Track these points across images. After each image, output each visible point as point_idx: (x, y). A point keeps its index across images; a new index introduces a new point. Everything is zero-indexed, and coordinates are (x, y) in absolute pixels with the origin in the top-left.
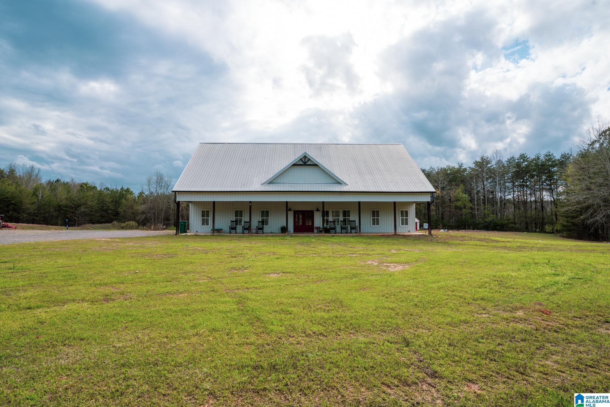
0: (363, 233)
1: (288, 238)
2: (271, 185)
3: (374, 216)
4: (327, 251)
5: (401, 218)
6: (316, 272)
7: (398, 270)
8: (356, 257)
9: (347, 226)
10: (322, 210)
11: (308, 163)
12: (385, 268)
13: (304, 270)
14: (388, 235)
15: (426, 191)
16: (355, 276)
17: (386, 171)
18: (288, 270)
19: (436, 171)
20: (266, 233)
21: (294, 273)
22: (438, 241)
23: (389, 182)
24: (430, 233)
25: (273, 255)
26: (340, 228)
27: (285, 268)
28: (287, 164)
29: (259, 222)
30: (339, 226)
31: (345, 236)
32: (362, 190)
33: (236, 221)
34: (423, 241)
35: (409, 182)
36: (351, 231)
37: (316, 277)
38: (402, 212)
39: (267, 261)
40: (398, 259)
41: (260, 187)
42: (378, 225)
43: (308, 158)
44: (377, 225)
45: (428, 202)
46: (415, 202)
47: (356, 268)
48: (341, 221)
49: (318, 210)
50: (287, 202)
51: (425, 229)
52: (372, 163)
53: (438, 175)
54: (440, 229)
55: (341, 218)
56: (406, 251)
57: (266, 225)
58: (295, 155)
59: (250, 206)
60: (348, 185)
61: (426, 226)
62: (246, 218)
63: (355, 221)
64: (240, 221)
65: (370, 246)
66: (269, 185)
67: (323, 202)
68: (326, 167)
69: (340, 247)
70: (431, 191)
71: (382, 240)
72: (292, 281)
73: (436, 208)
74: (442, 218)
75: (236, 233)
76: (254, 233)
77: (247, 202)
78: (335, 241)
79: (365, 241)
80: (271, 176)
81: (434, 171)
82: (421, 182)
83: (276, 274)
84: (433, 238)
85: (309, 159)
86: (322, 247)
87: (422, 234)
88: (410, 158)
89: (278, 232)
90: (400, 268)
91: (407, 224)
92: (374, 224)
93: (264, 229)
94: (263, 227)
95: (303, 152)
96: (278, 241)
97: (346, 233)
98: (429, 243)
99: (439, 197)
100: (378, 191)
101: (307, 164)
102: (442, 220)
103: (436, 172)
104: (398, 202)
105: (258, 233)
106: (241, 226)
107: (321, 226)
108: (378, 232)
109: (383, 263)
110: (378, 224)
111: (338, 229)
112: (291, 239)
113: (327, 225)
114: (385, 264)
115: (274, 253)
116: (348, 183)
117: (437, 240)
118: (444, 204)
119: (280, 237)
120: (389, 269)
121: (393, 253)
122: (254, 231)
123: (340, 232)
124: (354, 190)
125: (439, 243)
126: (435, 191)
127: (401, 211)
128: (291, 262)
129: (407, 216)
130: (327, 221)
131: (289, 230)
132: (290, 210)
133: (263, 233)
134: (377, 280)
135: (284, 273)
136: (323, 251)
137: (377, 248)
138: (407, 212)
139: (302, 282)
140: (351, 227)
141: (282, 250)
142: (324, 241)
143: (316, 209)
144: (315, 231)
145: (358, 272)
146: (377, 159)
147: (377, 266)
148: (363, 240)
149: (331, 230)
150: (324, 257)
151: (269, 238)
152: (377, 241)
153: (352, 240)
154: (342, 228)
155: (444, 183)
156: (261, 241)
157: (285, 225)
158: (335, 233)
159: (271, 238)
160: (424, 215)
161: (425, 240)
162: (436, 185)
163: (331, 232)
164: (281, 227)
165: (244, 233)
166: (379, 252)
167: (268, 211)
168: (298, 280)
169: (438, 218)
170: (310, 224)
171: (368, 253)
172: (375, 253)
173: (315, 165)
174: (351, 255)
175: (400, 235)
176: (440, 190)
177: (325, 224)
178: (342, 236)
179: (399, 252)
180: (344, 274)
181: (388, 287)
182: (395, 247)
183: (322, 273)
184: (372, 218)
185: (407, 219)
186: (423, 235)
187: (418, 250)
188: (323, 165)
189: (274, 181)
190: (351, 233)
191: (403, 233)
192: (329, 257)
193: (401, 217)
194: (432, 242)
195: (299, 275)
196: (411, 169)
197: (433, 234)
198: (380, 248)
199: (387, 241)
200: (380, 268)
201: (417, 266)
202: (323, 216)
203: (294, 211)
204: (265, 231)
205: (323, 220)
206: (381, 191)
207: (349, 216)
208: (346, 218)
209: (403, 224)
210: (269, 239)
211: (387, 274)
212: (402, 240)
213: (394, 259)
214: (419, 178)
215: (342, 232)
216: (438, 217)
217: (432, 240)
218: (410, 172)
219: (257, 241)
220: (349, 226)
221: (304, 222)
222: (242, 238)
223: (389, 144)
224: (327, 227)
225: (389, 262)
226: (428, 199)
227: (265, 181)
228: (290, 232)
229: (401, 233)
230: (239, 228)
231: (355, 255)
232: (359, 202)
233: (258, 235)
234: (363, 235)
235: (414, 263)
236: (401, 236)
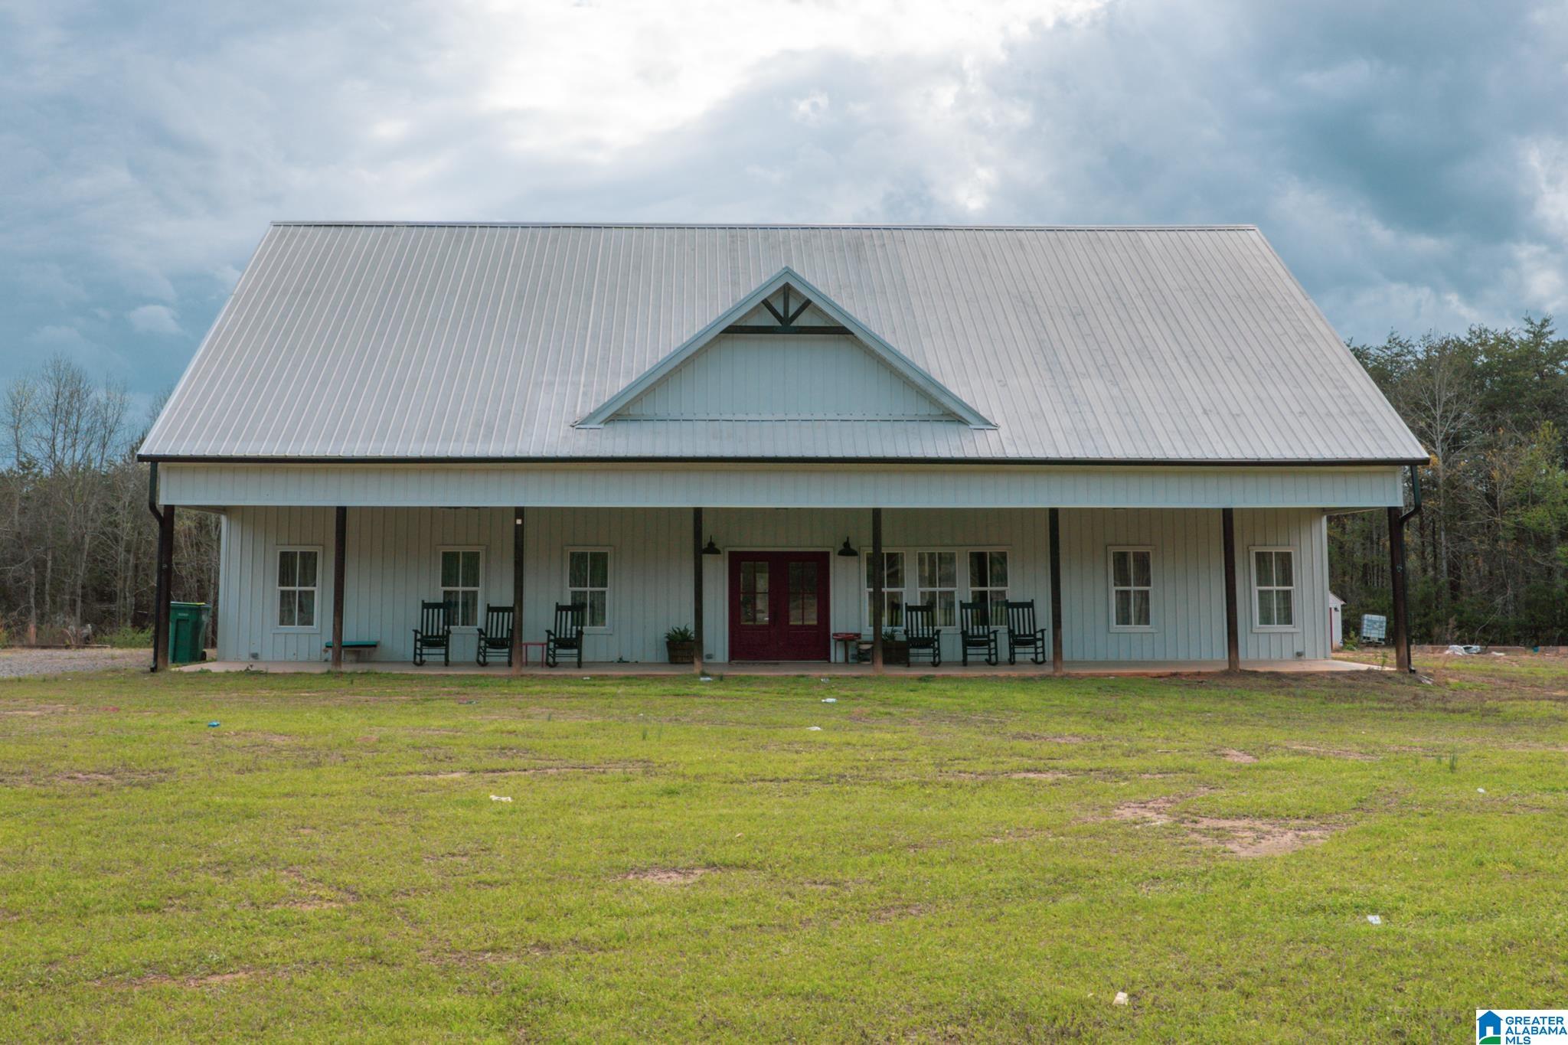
0: (1073, 663)
1: (706, 689)
2: (620, 427)
3: (1122, 578)
4: (910, 754)
5: (1256, 589)
6: (872, 864)
7: (1278, 855)
8: (1057, 783)
9: (993, 628)
10: (870, 550)
11: (804, 320)
12: (1209, 843)
13: (809, 853)
14: (1199, 674)
15: (1379, 455)
16: (1065, 881)
17: (1182, 361)
18: (734, 854)
19: (1420, 356)
20: (594, 664)
21: (763, 869)
22: (1450, 706)
23: (1199, 411)
24: (1404, 663)
25: (646, 773)
26: (959, 639)
27: (714, 843)
28: (699, 328)
29: (560, 608)
30: (950, 629)
31: (984, 678)
32: (1065, 453)
33: (447, 606)
34: (1375, 705)
35: (1297, 409)
36: (1012, 654)
37: (875, 890)
38: (1262, 558)
39: (618, 807)
40: (1265, 798)
41: (565, 438)
42: (1147, 622)
43: (798, 293)
44: (1139, 623)
45: (1391, 511)
46: (1324, 510)
47: (1069, 842)
48: (963, 606)
49: (847, 551)
50: (698, 512)
51: (1370, 644)
52: (1114, 319)
53: (1429, 374)
54: (1447, 643)
55: (964, 591)
56: (1297, 753)
57: (593, 623)
58: (735, 284)
59: (519, 531)
60: (995, 427)
61: (1374, 625)
62: (493, 589)
63: (1030, 605)
64: (465, 604)
65: (1117, 729)
66: (610, 425)
67: (877, 513)
68: (888, 339)
69: (967, 738)
70: (1405, 455)
71: (1172, 700)
72: (760, 908)
73: (1422, 536)
74: (1455, 587)
75: (447, 663)
76: (535, 664)
77: (503, 510)
78: (938, 702)
79: (1087, 703)
80: (622, 384)
81: (1409, 357)
82: (1353, 413)
83: (673, 875)
84: (1419, 690)
85: (808, 302)
86: (877, 735)
87: (1364, 667)
88: (1300, 298)
89: (650, 657)
90: (1283, 841)
91: (1288, 620)
92: (1124, 619)
93: (587, 642)
94: (580, 633)
95: (776, 268)
96: (658, 701)
97: (989, 662)
98: (1405, 714)
99: (1435, 485)
100: (1146, 455)
101: (795, 324)
102: (1455, 598)
103: (1418, 361)
104: (1242, 509)
105: (554, 665)
106: (473, 630)
107: (868, 632)
108: (1147, 657)
109: (1196, 816)
110: (1144, 618)
111: (950, 643)
112: (722, 693)
113: (894, 622)
114: (1205, 823)
115: (648, 767)
116: (998, 419)
117: (1443, 699)
118: (1462, 518)
119: (668, 687)
120: (1229, 847)
121: (1239, 768)
122: (535, 653)
123: (960, 658)
124: (1025, 453)
125: (1454, 711)
126: (1426, 455)
127: (1258, 554)
128: (739, 811)
129: (1287, 578)
130: (895, 607)
131: (706, 652)
132: (712, 549)
133: (579, 665)
134: (1181, 906)
135: (711, 865)
136: (888, 754)
137: (1155, 739)
138: (1285, 560)
139: (811, 915)
140: (1011, 632)
141: (686, 748)
142: (884, 704)
143: (840, 547)
144: (837, 653)
145: (1081, 862)
146: (1139, 302)
147: (1171, 833)
148: (1076, 698)
149: (912, 651)
150: (896, 788)
151: (614, 689)
152: (1147, 704)
153: (1020, 698)
154: (968, 641)
155: (1457, 418)
156: (575, 702)
157: (686, 621)
158: (935, 664)
159: (621, 690)
160: (1365, 574)
161: (1387, 700)
162: (1422, 424)
163: (912, 659)
164: (669, 636)
165: (484, 664)
166: (1169, 761)
167: (604, 557)
168: (790, 903)
169: (1433, 590)
170: (812, 620)
171: (1110, 764)
172: (1147, 764)
173: (837, 331)
174: (1031, 775)
175: (1255, 673)
176: (1440, 454)
177: (885, 620)
178: (969, 680)
179: (1265, 761)
180: (1013, 874)
181: (1243, 942)
182: (1242, 734)
183: (902, 870)
184: (1113, 589)
185: (1288, 592)
186: (1369, 671)
187: (1357, 748)
188: (875, 329)
189: (634, 411)
190: (1012, 662)
191: (1270, 662)
192: (923, 784)
193: (1259, 584)
194: (1418, 707)
195: (790, 876)
196: (1302, 347)
197: (1420, 670)
198: (1167, 739)
199: (1195, 705)
200: (1187, 839)
201: (1367, 832)
202: (875, 580)
203: (731, 554)
204: (587, 656)
205: (876, 598)
206: (1158, 455)
207: (1002, 579)
208: (988, 589)
209: (1266, 619)
210: (615, 695)
211: (1228, 874)
212: (1272, 702)
213: (1246, 796)
214: (1345, 392)
215: (969, 658)
216: (1435, 580)
217: (1416, 697)
218: (1301, 362)
219: (555, 703)
220: (1003, 630)
221: (778, 611)
222: (478, 690)
223: (1192, 225)
224: (892, 636)
225: (1225, 811)
226: (1392, 494)
227: (592, 407)
228: (709, 657)
229: (1259, 662)
230: (464, 640)
231: (1049, 777)
232: (1054, 513)
233: (556, 672)
234: (1074, 671)
235: (1352, 817)
236: (1264, 682)
